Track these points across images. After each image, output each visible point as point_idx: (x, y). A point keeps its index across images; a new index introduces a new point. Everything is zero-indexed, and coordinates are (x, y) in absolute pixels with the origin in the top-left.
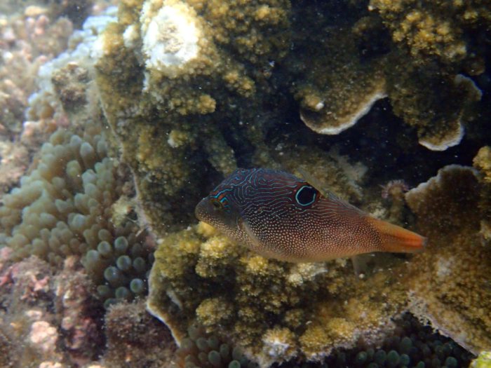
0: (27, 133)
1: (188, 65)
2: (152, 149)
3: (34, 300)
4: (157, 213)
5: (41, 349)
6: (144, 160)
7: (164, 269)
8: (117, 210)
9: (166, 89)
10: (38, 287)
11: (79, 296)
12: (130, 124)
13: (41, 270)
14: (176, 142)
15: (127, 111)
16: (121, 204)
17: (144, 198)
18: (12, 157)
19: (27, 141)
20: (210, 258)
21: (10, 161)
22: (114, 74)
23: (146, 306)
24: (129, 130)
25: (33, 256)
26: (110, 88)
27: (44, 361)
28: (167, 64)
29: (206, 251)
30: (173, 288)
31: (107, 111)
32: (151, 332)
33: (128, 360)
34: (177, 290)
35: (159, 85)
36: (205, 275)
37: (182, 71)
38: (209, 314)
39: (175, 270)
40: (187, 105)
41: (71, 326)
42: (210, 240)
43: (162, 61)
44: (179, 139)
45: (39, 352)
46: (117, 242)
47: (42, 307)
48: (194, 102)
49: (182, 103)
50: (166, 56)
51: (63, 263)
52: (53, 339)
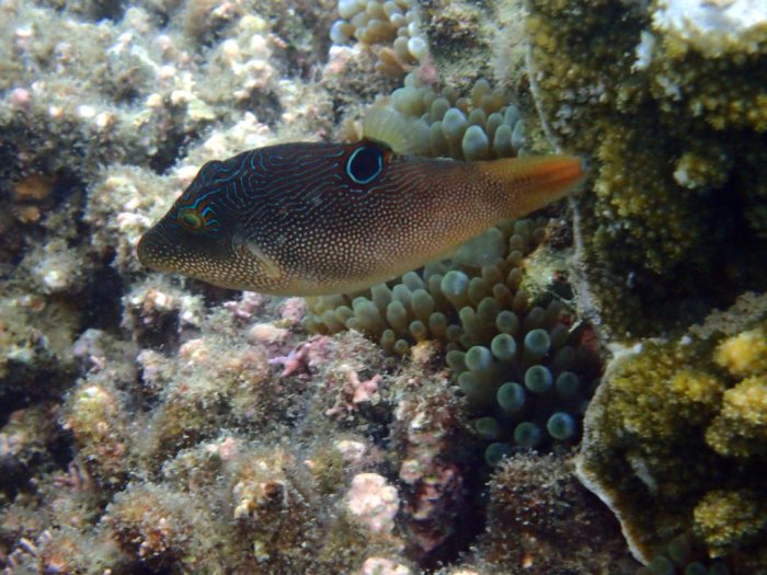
0: (334, 66)
1: (747, 35)
2: (626, 174)
3: (351, 418)
4: (613, 293)
5: (368, 528)
6: (610, 198)
7: (632, 418)
8: (530, 273)
9: (691, 75)
10: (362, 396)
11: (440, 425)
12: (583, 117)
13: (368, 362)
14: (691, 178)
15: (582, 91)
16: (540, 261)
17: (591, 260)
18: (304, 110)
19: (335, 83)
20: (742, 421)
21: (300, 116)
22: (566, 16)
23: (574, 467)
24: (577, 128)
25: (353, 331)
26: (551, 43)
27: (373, 555)
28: (704, 30)
29: (735, 407)
30: (644, 455)
31: (539, 84)
32: (577, 518)
33: (528, 564)
34: (654, 462)
35: (678, 65)
36: (725, 451)
37: (732, 47)
38: (720, 523)
39: (656, 423)
40: (728, 110)
41: (417, 477)
42: (744, 383)
43: (693, 22)
44: (697, 172)
45: (362, 531)
46: (529, 336)
47: (366, 435)
48: (744, 105)
49: (719, 107)
50: (703, 12)
51: (409, 354)
52: (392, 509)
